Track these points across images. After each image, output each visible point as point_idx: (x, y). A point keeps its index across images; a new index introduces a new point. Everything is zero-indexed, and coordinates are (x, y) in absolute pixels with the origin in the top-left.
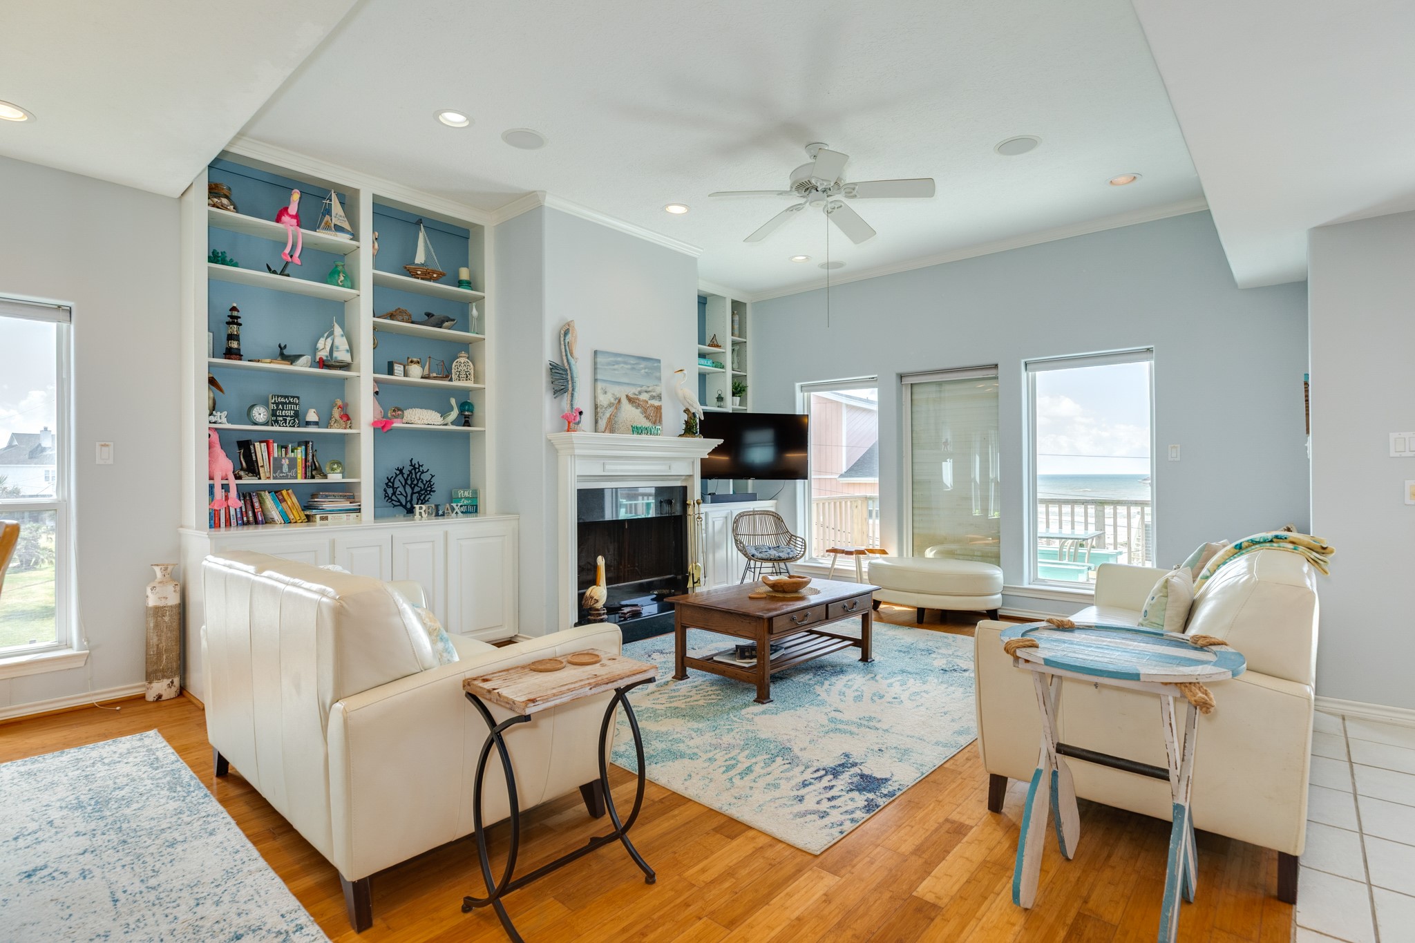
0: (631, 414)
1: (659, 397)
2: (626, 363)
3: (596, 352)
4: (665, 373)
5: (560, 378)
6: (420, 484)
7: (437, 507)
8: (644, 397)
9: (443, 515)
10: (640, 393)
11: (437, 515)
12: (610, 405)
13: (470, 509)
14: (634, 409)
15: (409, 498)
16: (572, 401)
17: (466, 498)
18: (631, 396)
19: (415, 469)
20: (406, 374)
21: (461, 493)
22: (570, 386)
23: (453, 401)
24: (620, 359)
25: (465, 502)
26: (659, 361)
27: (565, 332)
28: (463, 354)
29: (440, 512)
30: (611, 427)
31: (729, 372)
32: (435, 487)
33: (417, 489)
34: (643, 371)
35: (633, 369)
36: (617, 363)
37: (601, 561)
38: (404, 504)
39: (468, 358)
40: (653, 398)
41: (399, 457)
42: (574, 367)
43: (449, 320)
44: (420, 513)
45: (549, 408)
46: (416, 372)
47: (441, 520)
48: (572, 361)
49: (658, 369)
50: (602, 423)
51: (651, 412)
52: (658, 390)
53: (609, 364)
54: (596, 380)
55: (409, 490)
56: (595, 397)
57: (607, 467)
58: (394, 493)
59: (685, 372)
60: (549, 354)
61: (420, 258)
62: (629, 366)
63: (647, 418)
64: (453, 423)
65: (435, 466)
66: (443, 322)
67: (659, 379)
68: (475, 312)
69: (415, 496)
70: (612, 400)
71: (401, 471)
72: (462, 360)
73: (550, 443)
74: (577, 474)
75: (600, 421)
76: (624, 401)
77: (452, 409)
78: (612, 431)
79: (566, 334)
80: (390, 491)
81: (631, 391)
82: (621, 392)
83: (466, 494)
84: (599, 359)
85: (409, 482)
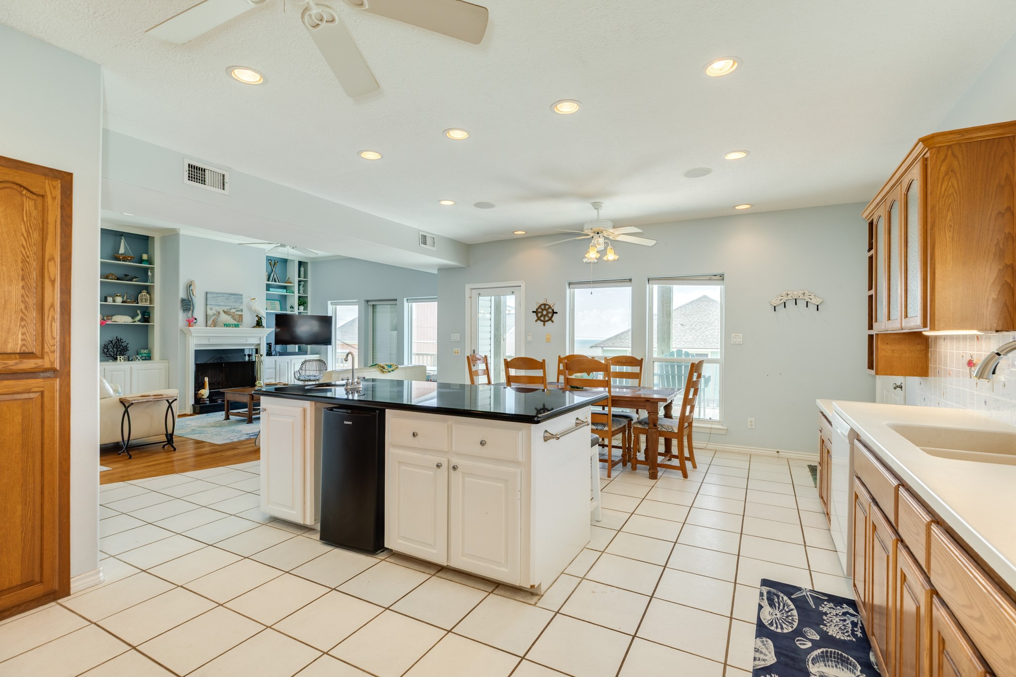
0: (224, 318)
1: (242, 311)
2: (223, 297)
3: (207, 293)
4: (245, 300)
5: (187, 305)
6: (121, 347)
7: (128, 357)
8: (233, 310)
9: (132, 360)
10: (230, 309)
11: (129, 360)
12: (214, 315)
13: (147, 358)
14: (227, 316)
15: (115, 353)
16: (192, 314)
17: (145, 353)
18: (225, 310)
19: (119, 341)
20: (114, 301)
21: (142, 351)
22: (192, 307)
23: (139, 312)
24: (219, 295)
25: (145, 355)
26: (242, 295)
27: (189, 285)
28: (144, 291)
29: (130, 359)
30: (215, 324)
31: (296, 295)
32: (129, 349)
33: (119, 349)
34: (232, 300)
35: (227, 299)
36: (218, 297)
37: (206, 379)
38: (113, 355)
39: (147, 293)
40: (238, 311)
41: (111, 336)
42: (194, 300)
43: (136, 278)
44: (120, 360)
45: (181, 317)
46: (119, 300)
47: (130, 362)
48: (193, 297)
49: (242, 298)
50: (210, 322)
51: (237, 317)
52: (241, 307)
53: (213, 297)
54: (207, 304)
55: (115, 350)
56: (206, 312)
57: (211, 340)
58: (108, 351)
59: (256, 299)
60: (182, 294)
61: (122, 251)
62: (225, 298)
63: (234, 320)
64: (139, 321)
65: (129, 340)
66: (133, 278)
67: (242, 303)
68: (150, 274)
69: (118, 353)
70: (215, 313)
71: (111, 342)
72: (143, 294)
73: (182, 331)
74: (194, 343)
75: (208, 322)
76: (222, 313)
77: (138, 315)
78: (215, 326)
79: (190, 286)
80: (106, 350)
81: (226, 309)
82: (220, 309)
83: (145, 352)
84: (208, 296)
85: (115, 346)
